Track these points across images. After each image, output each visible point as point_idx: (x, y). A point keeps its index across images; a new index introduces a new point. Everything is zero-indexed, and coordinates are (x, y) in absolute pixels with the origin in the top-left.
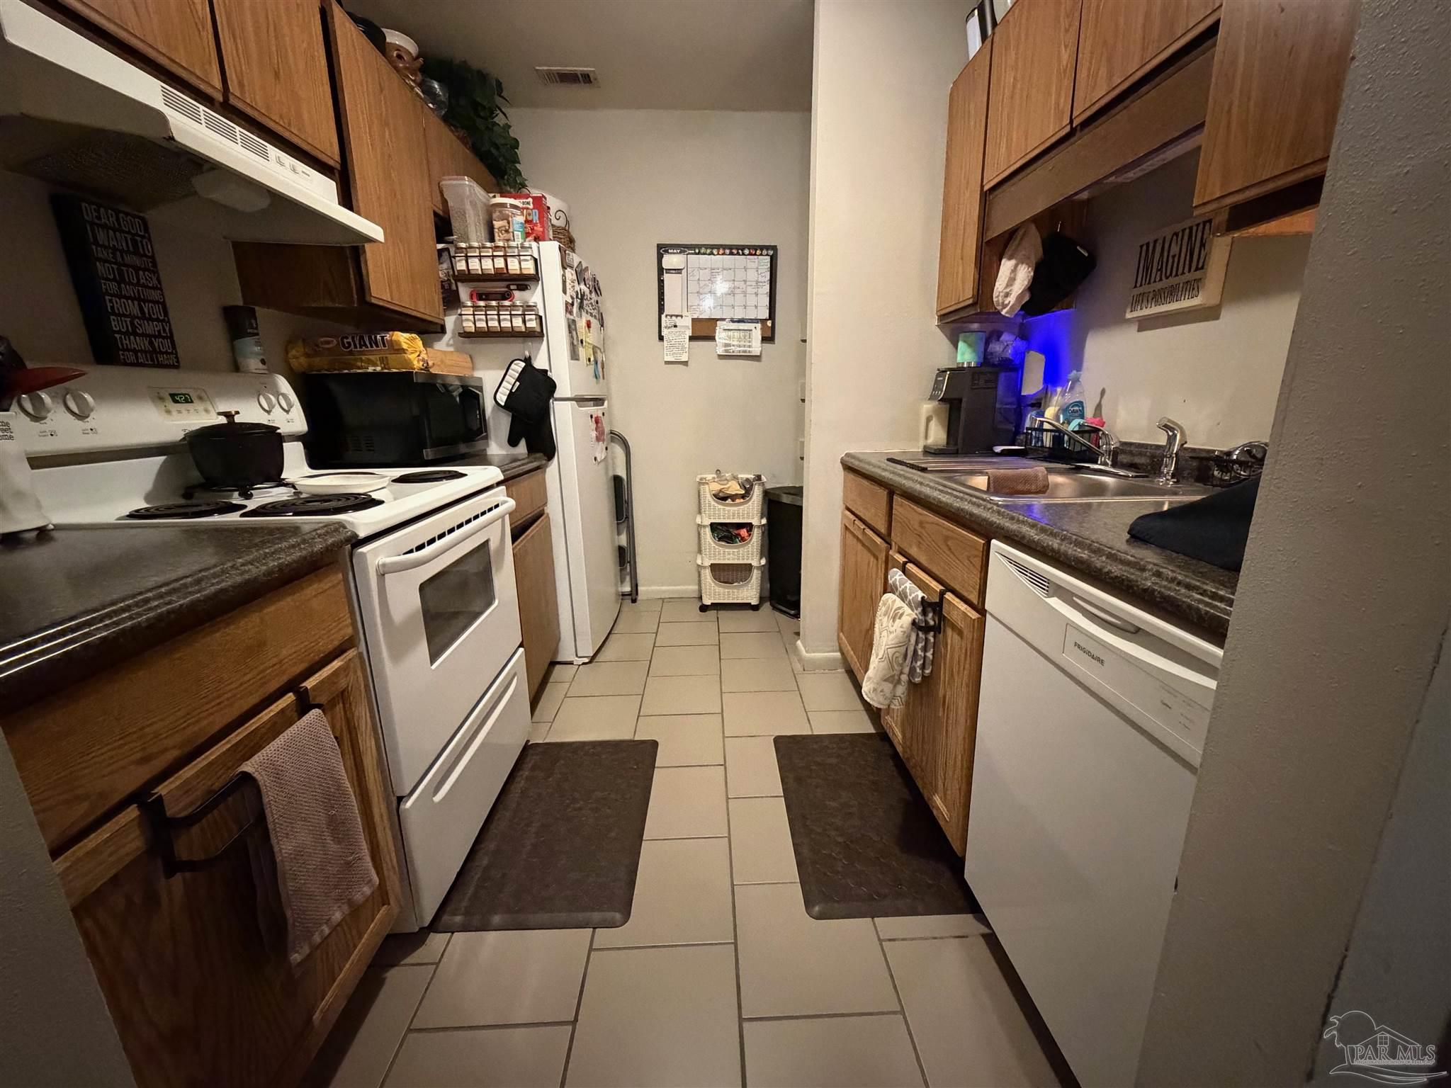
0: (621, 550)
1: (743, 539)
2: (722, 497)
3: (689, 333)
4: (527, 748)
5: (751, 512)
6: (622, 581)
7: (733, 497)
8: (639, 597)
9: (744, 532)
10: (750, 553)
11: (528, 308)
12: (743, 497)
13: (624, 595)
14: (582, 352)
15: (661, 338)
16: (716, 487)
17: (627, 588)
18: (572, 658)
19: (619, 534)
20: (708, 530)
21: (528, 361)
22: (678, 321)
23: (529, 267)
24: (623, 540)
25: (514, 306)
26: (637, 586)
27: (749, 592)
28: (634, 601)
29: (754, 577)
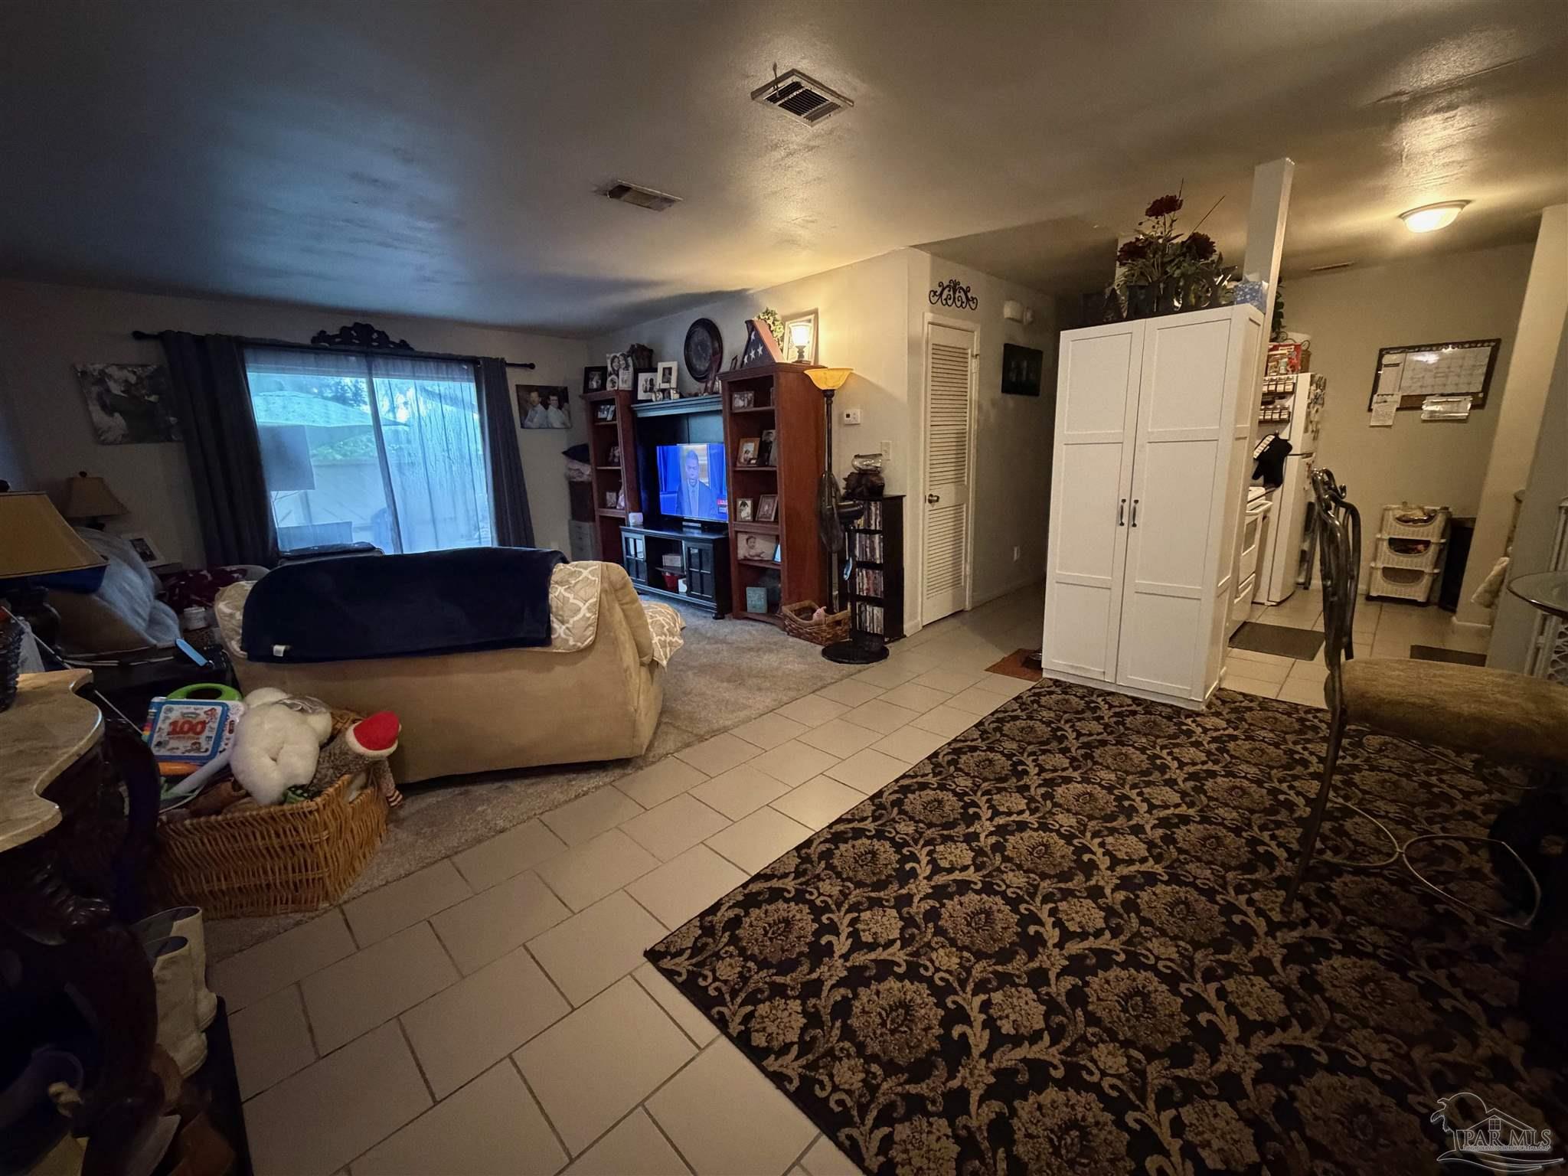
0: (1303, 552)
1: (1419, 552)
2: (1404, 520)
3: (1397, 405)
4: (1245, 623)
5: (1433, 533)
6: (1299, 574)
7: (1415, 521)
8: (1311, 588)
9: (1421, 547)
10: (1424, 562)
11: (1284, 408)
12: (1425, 521)
13: (1298, 584)
14: (1310, 428)
15: (1370, 410)
16: (1399, 513)
17: (1301, 580)
18: (1265, 601)
19: (1304, 541)
20: (1386, 544)
21: (1276, 435)
22: (1389, 398)
23: (1289, 388)
24: (1306, 546)
25: (1275, 408)
26: (1310, 579)
27: (1418, 592)
28: (1306, 588)
29: (1425, 581)
